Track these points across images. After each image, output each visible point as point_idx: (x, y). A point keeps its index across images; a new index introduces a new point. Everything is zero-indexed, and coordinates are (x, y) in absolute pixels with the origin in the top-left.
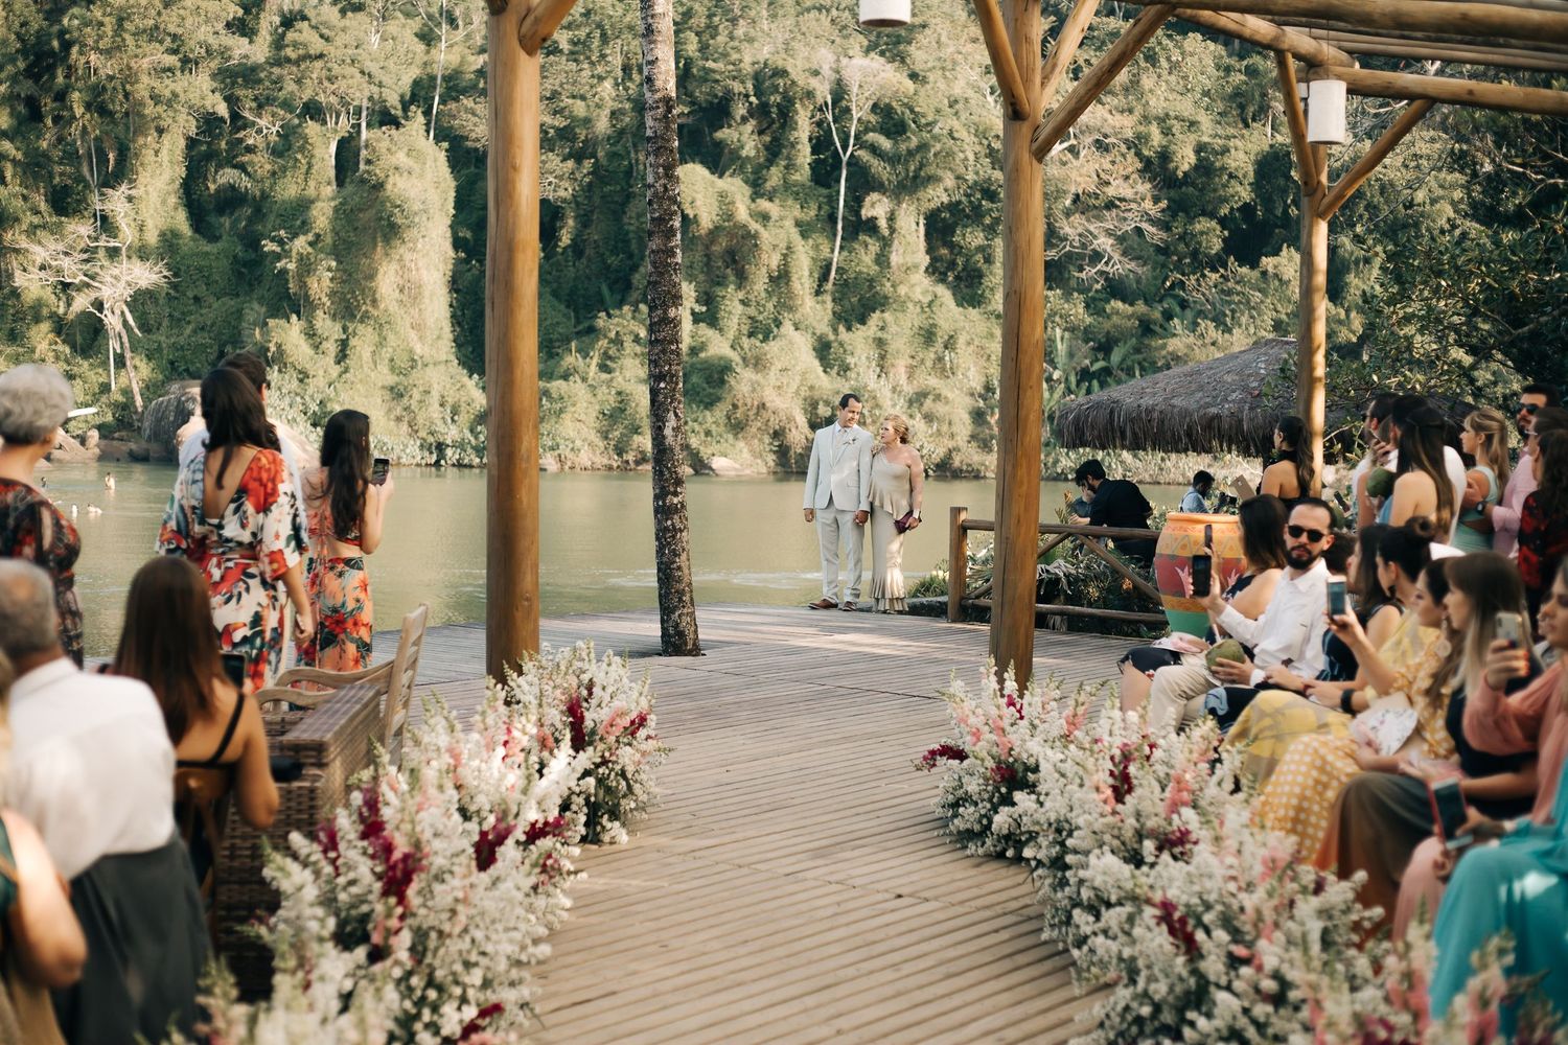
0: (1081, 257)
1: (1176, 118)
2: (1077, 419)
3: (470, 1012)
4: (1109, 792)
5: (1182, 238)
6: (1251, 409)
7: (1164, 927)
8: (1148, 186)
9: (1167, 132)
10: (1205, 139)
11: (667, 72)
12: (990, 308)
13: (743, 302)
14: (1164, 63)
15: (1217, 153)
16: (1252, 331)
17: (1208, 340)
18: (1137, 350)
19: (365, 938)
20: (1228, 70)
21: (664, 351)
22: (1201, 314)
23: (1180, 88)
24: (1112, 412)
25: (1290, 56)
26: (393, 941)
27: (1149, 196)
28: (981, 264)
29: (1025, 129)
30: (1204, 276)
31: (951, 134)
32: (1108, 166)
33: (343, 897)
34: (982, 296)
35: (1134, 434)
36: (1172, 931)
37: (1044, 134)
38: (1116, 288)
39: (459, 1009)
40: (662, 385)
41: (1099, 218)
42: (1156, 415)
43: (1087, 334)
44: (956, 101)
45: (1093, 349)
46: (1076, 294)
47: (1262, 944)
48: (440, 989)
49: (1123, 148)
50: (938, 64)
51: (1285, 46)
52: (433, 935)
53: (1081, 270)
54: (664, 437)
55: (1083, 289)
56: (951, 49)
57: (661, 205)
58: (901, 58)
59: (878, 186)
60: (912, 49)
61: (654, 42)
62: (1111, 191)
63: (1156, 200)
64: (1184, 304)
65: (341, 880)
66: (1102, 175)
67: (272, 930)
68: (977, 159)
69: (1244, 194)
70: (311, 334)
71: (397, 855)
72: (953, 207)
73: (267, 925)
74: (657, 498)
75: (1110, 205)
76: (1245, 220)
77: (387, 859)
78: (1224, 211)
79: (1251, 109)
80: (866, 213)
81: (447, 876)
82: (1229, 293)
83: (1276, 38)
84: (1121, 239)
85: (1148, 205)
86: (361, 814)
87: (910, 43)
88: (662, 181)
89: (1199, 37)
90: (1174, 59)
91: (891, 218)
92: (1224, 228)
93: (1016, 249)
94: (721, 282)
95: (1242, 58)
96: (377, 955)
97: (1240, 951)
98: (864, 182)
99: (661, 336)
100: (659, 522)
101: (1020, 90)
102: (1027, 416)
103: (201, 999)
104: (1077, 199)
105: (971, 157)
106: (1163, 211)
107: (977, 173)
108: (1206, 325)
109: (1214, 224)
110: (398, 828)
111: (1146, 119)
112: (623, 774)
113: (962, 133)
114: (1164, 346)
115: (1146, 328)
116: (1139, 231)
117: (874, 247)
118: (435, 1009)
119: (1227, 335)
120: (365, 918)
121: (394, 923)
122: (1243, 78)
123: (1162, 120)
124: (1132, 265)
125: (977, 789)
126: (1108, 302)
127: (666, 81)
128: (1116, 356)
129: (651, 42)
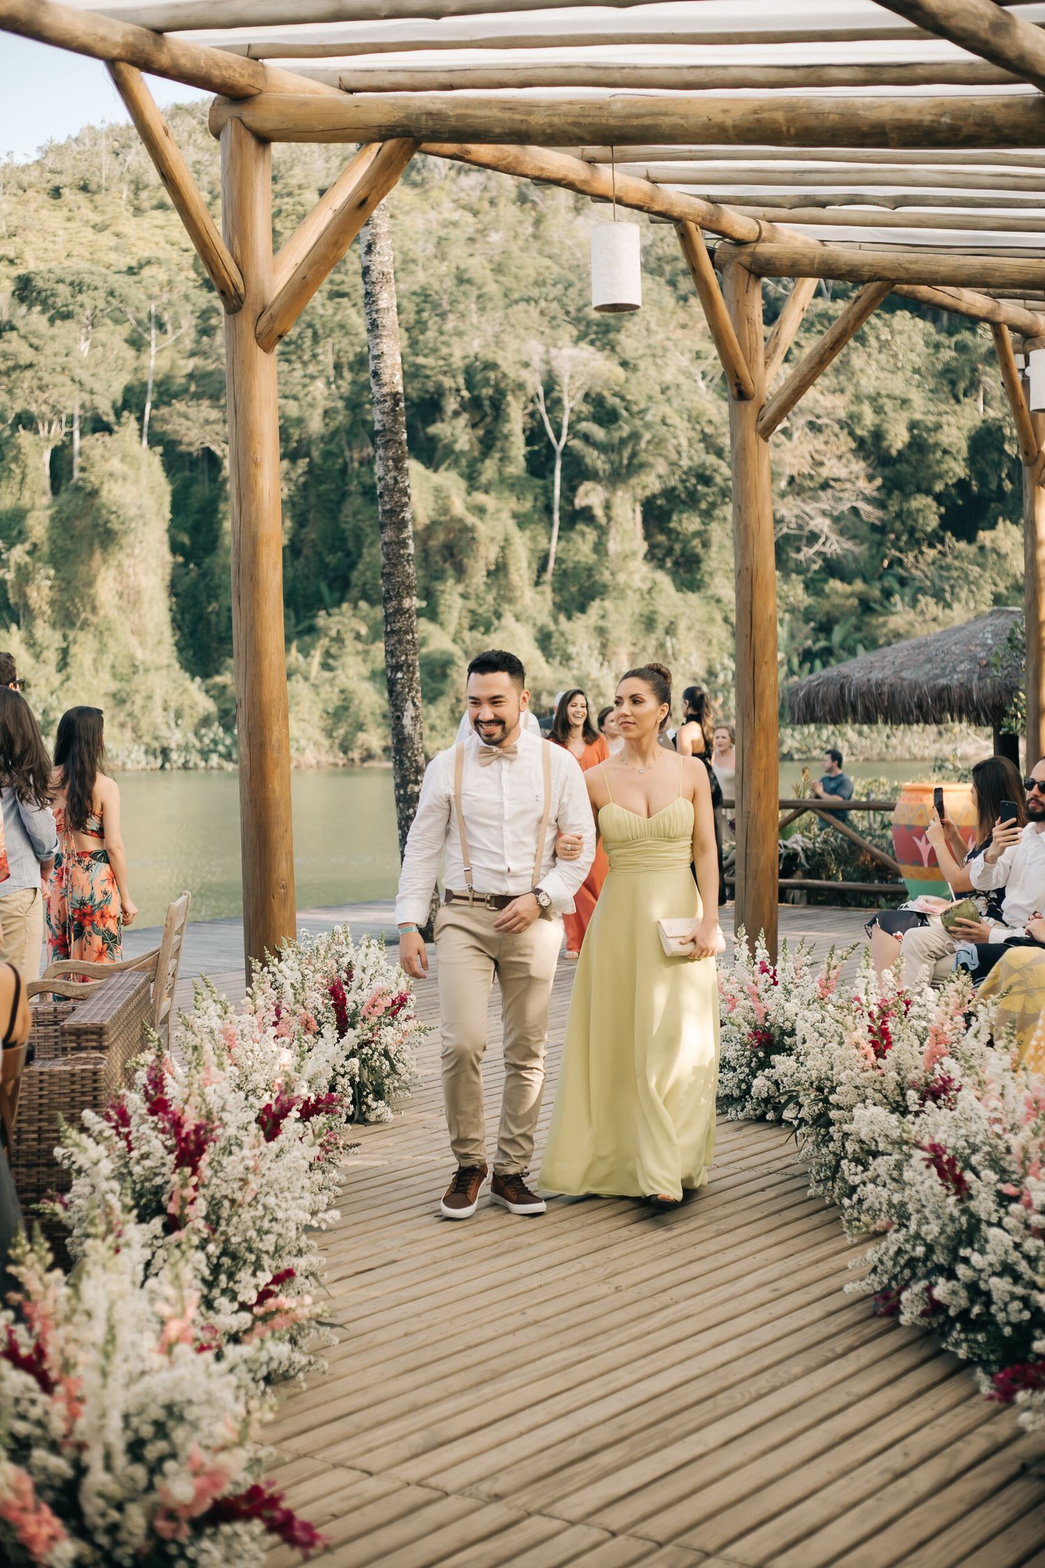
0: (798, 538)
1: (888, 396)
2: (808, 695)
3: (265, 1278)
4: (870, 1049)
5: (899, 515)
6: (980, 678)
7: (934, 1170)
8: (862, 464)
9: (879, 410)
10: (918, 416)
11: (393, 365)
12: (710, 593)
13: (464, 596)
14: (873, 341)
15: (928, 430)
16: (972, 605)
17: (928, 617)
18: (858, 628)
19: (161, 1210)
20: (937, 346)
21: (400, 642)
22: (921, 590)
23: (890, 366)
24: (842, 687)
25: (1006, 328)
26: (189, 1210)
27: (862, 475)
28: (699, 550)
29: (750, 408)
30: (921, 553)
31: (664, 423)
32: (821, 447)
33: (137, 1170)
34: (701, 580)
35: (866, 708)
36: (941, 1173)
37: (769, 414)
38: (833, 568)
39: (254, 1274)
40: (399, 675)
41: (815, 499)
42: (885, 689)
43: (808, 615)
44: (668, 388)
45: (814, 629)
46: (794, 576)
47: (1030, 1181)
48: (234, 1257)
49: (836, 428)
50: (648, 351)
51: (1001, 319)
52: (226, 1203)
53: (798, 550)
54: (403, 727)
55: (800, 569)
56: (661, 336)
57: (392, 497)
58: (612, 347)
59: (592, 475)
60: (621, 337)
61: (379, 337)
62: (825, 472)
63: (870, 478)
64: (903, 582)
65: (135, 1154)
66: (816, 456)
67: (66, 1207)
68: (690, 445)
69: (958, 469)
70: (31, 643)
71: (188, 1127)
72: (669, 493)
73: (62, 1202)
74: (398, 786)
75: (825, 486)
76: (960, 496)
77: (178, 1134)
78: (939, 487)
79: (962, 385)
80: (579, 502)
81: (235, 1149)
82: (948, 568)
83: (993, 311)
84: (836, 520)
85: (862, 484)
86: (146, 1092)
87: (618, 331)
88: (393, 474)
89: (907, 314)
90: (883, 337)
91: (607, 506)
92: (940, 503)
93: (746, 527)
94: (439, 576)
95: (951, 334)
96: (173, 1224)
97: (1009, 1189)
98: (577, 472)
99: (397, 626)
100: (401, 811)
101: (744, 371)
102: (763, 693)
103: (11, 1269)
104: (792, 480)
105: (684, 443)
106: (878, 489)
107: (691, 459)
108: (926, 602)
109: (929, 500)
110: (186, 1102)
111: (858, 399)
112: (386, 1054)
113: (674, 419)
114: (885, 624)
115: (866, 607)
116: (855, 510)
117: (592, 535)
118: (231, 1276)
119: (947, 611)
120: (158, 1190)
121: (189, 1193)
122: (953, 354)
123: (874, 399)
124: (848, 545)
125: (735, 1055)
126: (826, 581)
127: (393, 375)
128: (838, 634)
129: (376, 337)
